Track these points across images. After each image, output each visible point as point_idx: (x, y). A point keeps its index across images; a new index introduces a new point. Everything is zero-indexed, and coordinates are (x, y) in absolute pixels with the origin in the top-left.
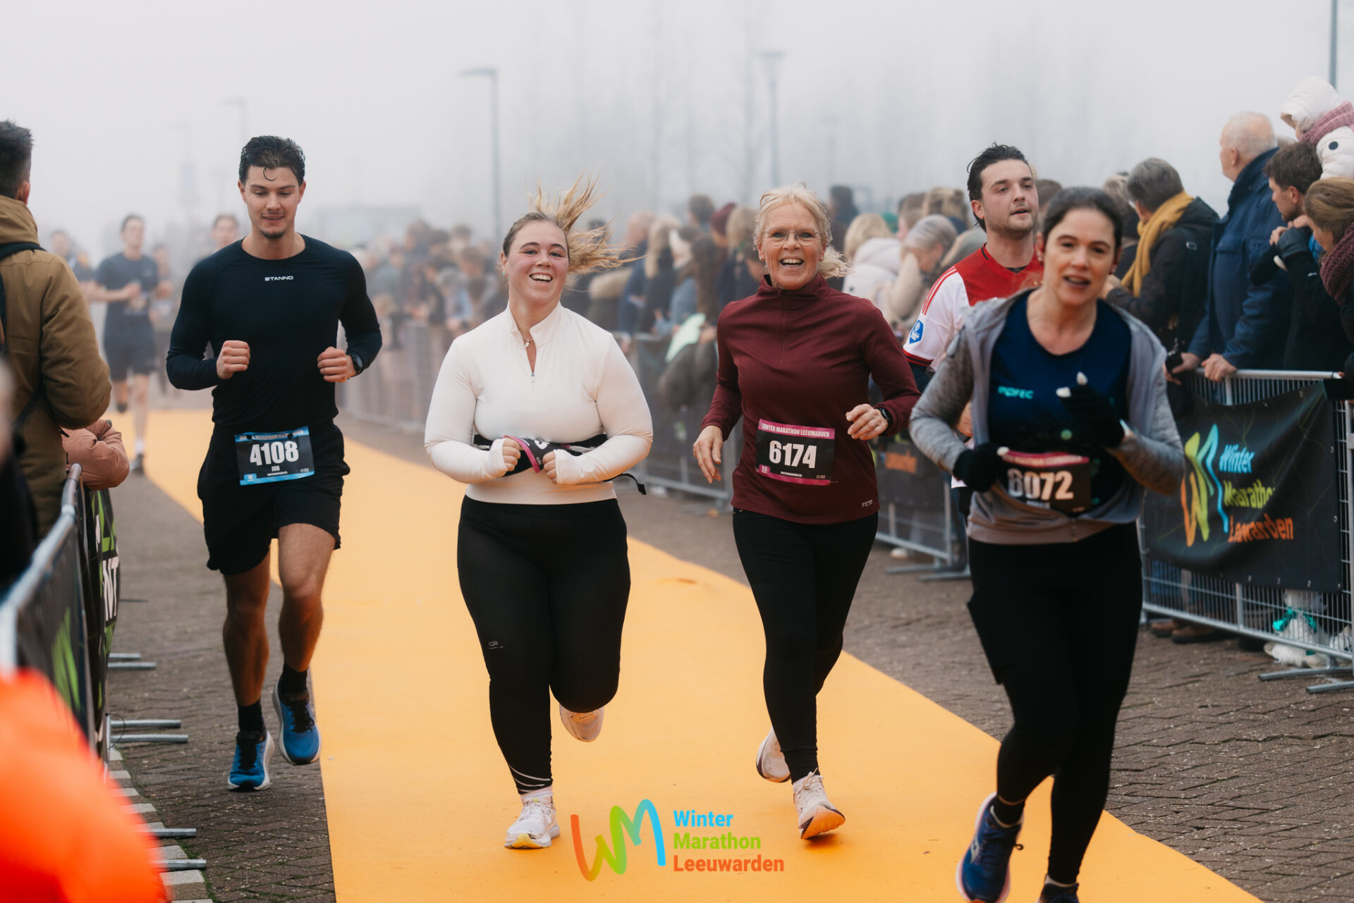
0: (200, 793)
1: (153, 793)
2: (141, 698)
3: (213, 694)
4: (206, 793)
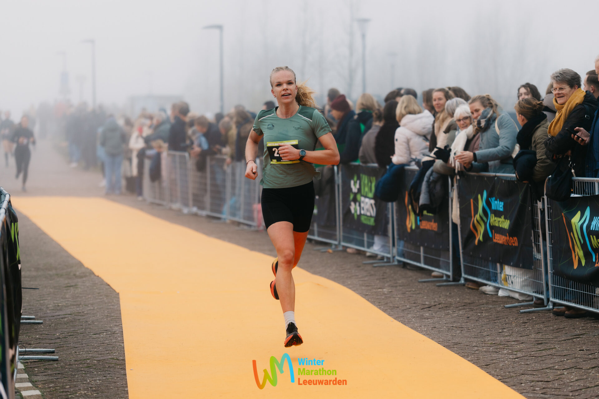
0: (64, 385)
1: (40, 385)
2: (35, 338)
4: (67, 385)
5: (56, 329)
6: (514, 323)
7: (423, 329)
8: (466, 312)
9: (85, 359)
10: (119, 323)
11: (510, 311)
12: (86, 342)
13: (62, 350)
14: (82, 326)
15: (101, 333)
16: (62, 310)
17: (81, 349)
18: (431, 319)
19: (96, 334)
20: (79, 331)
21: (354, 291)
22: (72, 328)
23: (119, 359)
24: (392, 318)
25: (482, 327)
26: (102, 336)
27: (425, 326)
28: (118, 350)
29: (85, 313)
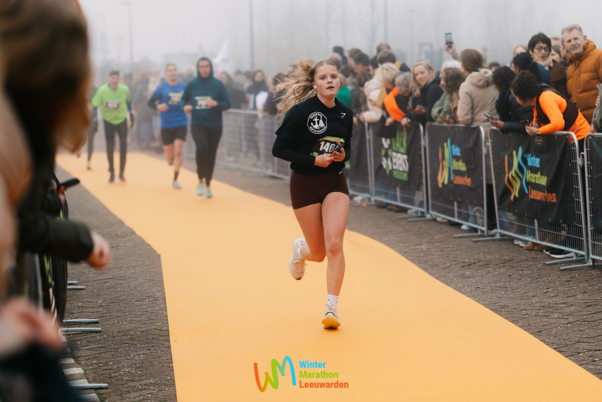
0: (107, 362)
1: (82, 362)
2: (77, 306)
3: (114, 304)
4: (110, 362)
5: (99, 296)
6: (558, 282)
7: (466, 290)
8: (507, 270)
9: (128, 330)
10: (161, 288)
11: (551, 269)
12: (129, 310)
13: (104, 319)
14: (124, 292)
15: (143, 300)
16: (104, 274)
17: (124, 319)
18: (473, 279)
19: (139, 301)
20: (121, 298)
21: (392, 248)
22: (115, 294)
23: (162, 329)
24: (434, 277)
25: (526, 286)
26: (144, 303)
27: (468, 286)
28: (161, 320)
29: (127, 276)
